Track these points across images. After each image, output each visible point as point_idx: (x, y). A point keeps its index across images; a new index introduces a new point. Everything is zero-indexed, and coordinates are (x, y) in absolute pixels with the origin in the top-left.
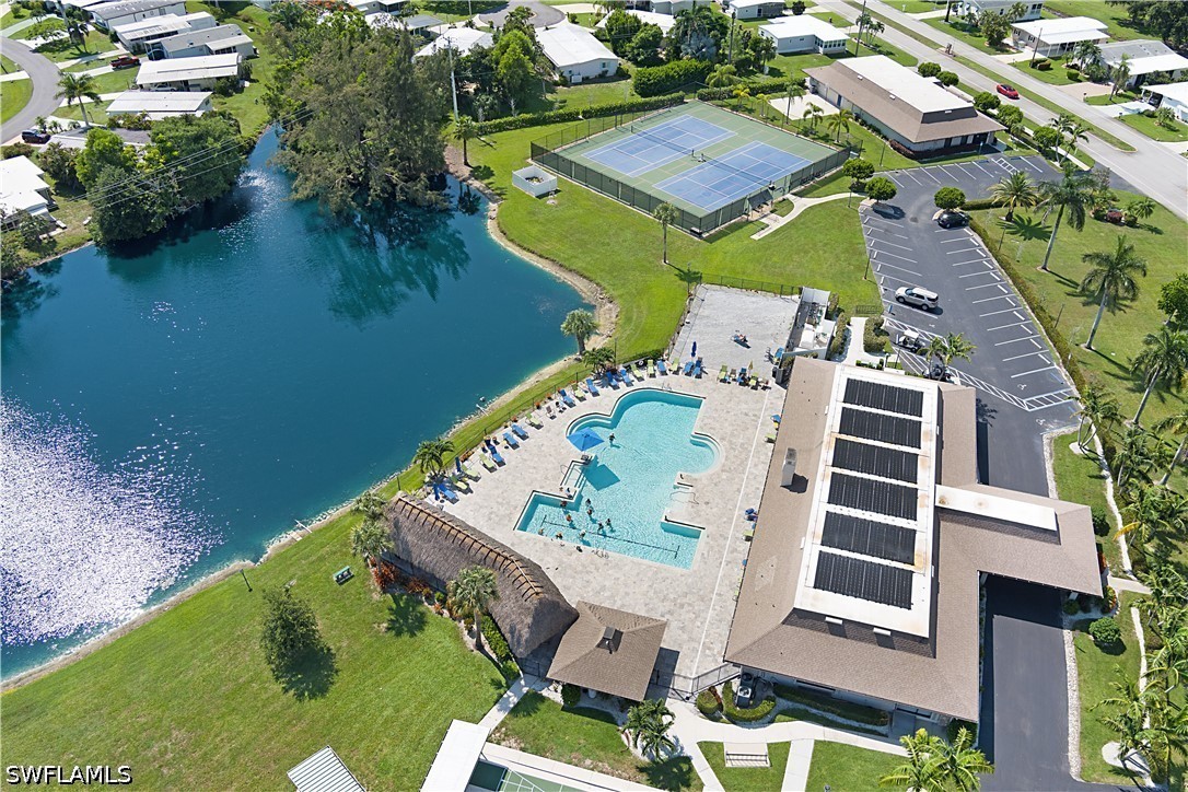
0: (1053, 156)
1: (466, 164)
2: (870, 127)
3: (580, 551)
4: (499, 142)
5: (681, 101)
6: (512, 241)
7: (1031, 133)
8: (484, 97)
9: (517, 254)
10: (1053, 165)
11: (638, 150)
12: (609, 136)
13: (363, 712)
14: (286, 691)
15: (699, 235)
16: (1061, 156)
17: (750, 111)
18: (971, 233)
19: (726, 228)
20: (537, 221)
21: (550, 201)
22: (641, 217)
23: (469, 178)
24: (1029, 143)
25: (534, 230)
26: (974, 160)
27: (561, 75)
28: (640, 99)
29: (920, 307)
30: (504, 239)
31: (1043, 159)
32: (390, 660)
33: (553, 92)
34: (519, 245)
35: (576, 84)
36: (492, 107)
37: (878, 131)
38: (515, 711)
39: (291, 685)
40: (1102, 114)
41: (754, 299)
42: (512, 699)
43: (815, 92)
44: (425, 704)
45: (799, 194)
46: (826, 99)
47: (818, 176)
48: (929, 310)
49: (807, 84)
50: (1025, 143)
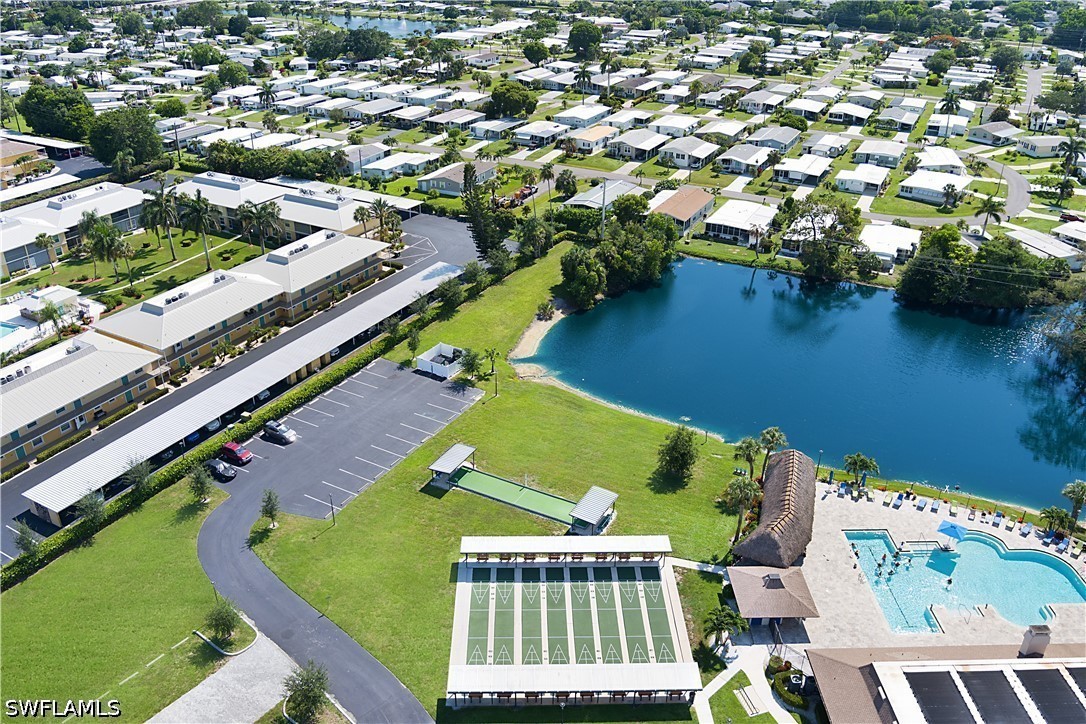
3: (855, 568)
13: (656, 511)
14: (650, 479)
32: (698, 510)
38: (702, 572)
39: (654, 479)
42: (710, 569)
44: (679, 533)
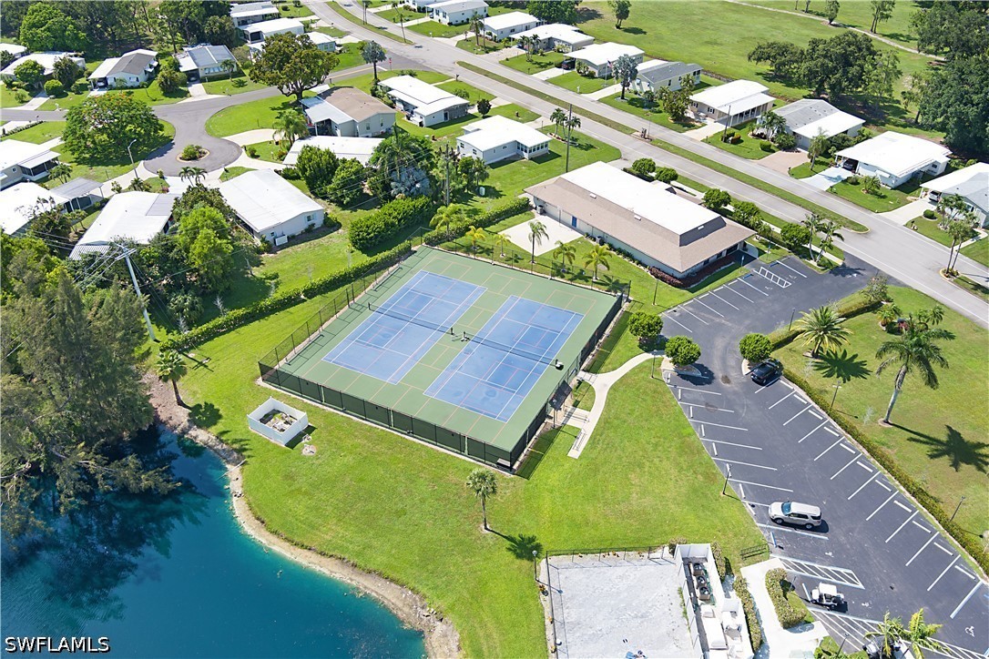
0: (808, 254)
1: (180, 403)
2: (620, 251)
4: (213, 358)
5: (408, 252)
6: (275, 533)
7: (778, 230)
8: (180, 298)
9: (288, 555)
10: (811, 265)
11: (387, 337)
12: (345, 321)
15: (510, 469)
16: (815, 253)
17: (488, 252)
18: (791, 386)
19: (535, 446)
20: (299, 490)
21: (307, 448)
22: (428, 451)
23: (190, 428)
24: (777, 242)
25: (299, 507)
26: (739, 274)
27: (263, 240)
28: (364, 260)
29: (803, 527)
30: (263, 531)
31: (797, 258)
33: (259, 264)
34: (287, 540)
35: (282, 247)
36: (192, 308)
37: (627, 255)
40: (812, 187)
41: (619, 571)
43: (543, 212)
45: (593, 369)
46: (560, 221)
47: (600, 338)
48: (814, 529)
49: (532, 203)
50: (772, 242)
